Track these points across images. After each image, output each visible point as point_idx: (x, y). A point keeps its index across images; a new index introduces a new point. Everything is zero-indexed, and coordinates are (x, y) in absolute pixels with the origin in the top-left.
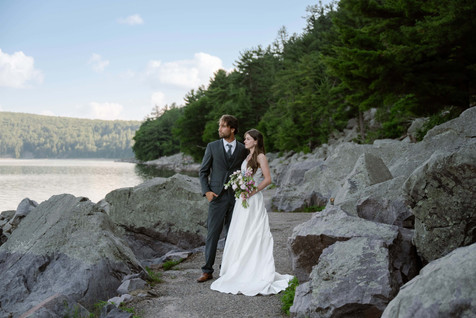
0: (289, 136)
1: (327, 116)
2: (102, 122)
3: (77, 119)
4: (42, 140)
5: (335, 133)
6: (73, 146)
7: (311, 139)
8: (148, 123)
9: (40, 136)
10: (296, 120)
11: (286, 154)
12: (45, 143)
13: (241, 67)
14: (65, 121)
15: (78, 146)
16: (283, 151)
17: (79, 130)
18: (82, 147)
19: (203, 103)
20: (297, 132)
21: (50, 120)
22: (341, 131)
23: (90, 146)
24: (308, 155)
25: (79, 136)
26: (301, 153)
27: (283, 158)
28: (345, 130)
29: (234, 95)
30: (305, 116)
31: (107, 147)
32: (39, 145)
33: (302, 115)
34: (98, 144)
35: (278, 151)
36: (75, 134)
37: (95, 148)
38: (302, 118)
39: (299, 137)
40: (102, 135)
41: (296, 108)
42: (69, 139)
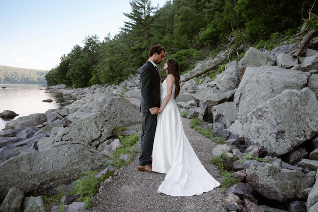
0: (107, 76)
1: (127, 66)
2: (40, 71)
4: (14, 77)
5: (131, 75)
6: (27, 79)
7: (118, 78)
8: (53, 70)
9: (13, 75)
10: (111, 68)
11: (106, 85)
12: (15, 78)
13: (87, 43)
14: (24, 70)
16: (104, 83)
18: (31, 80)
19: (68, 60)
20: (111, 74)
21: (18, 69)
22: (134, 74)
23: (35, 80)
24: (117, 86)
26: (113, 85)
27: (103, 87)
28: (136, 74)
29: (83, 56)
30: (115, 66)
31: (42, 80)
32: (12, 79)
33: (114, 65)
34: (39, 79)
35: (101, 83)
36: (28, 75)
38: (114, 67)
39: (112, 77)
40: (40, 75)
41: (111, 62)
42: (26, 77)
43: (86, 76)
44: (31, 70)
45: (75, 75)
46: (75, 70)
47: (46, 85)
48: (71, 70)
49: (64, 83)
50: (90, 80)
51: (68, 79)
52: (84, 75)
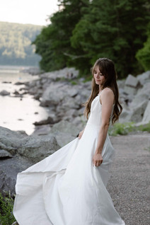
3: (7, 23)
15: (5, 53)
17: (8, 35)
18: (10, 53)
23: (18, 53)
25: (7, 41)
36: (3, 39)
37: (23, 55)
43: (130, 42)
44: (10, 26)
45: (95, 36)
46: (95, 21)
47: (37, 67)
48: (85, 21)
49: (71, 65)
50: (139, 54)
51: (79, 50)
52: (123, 35)
